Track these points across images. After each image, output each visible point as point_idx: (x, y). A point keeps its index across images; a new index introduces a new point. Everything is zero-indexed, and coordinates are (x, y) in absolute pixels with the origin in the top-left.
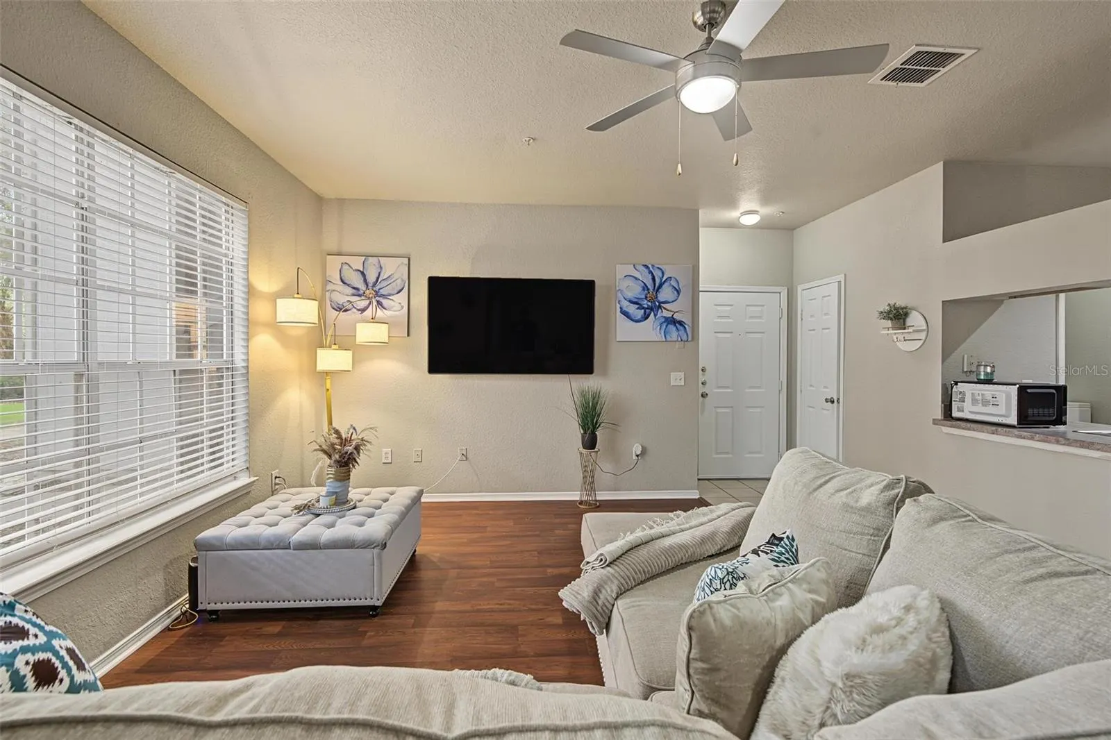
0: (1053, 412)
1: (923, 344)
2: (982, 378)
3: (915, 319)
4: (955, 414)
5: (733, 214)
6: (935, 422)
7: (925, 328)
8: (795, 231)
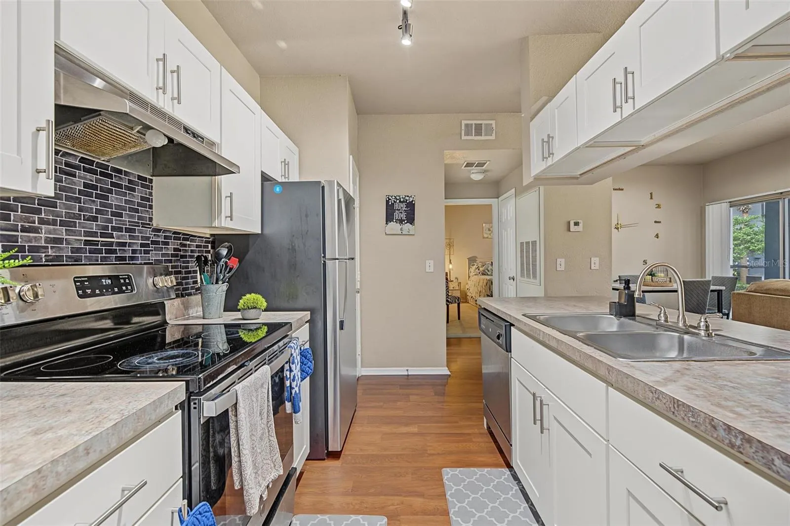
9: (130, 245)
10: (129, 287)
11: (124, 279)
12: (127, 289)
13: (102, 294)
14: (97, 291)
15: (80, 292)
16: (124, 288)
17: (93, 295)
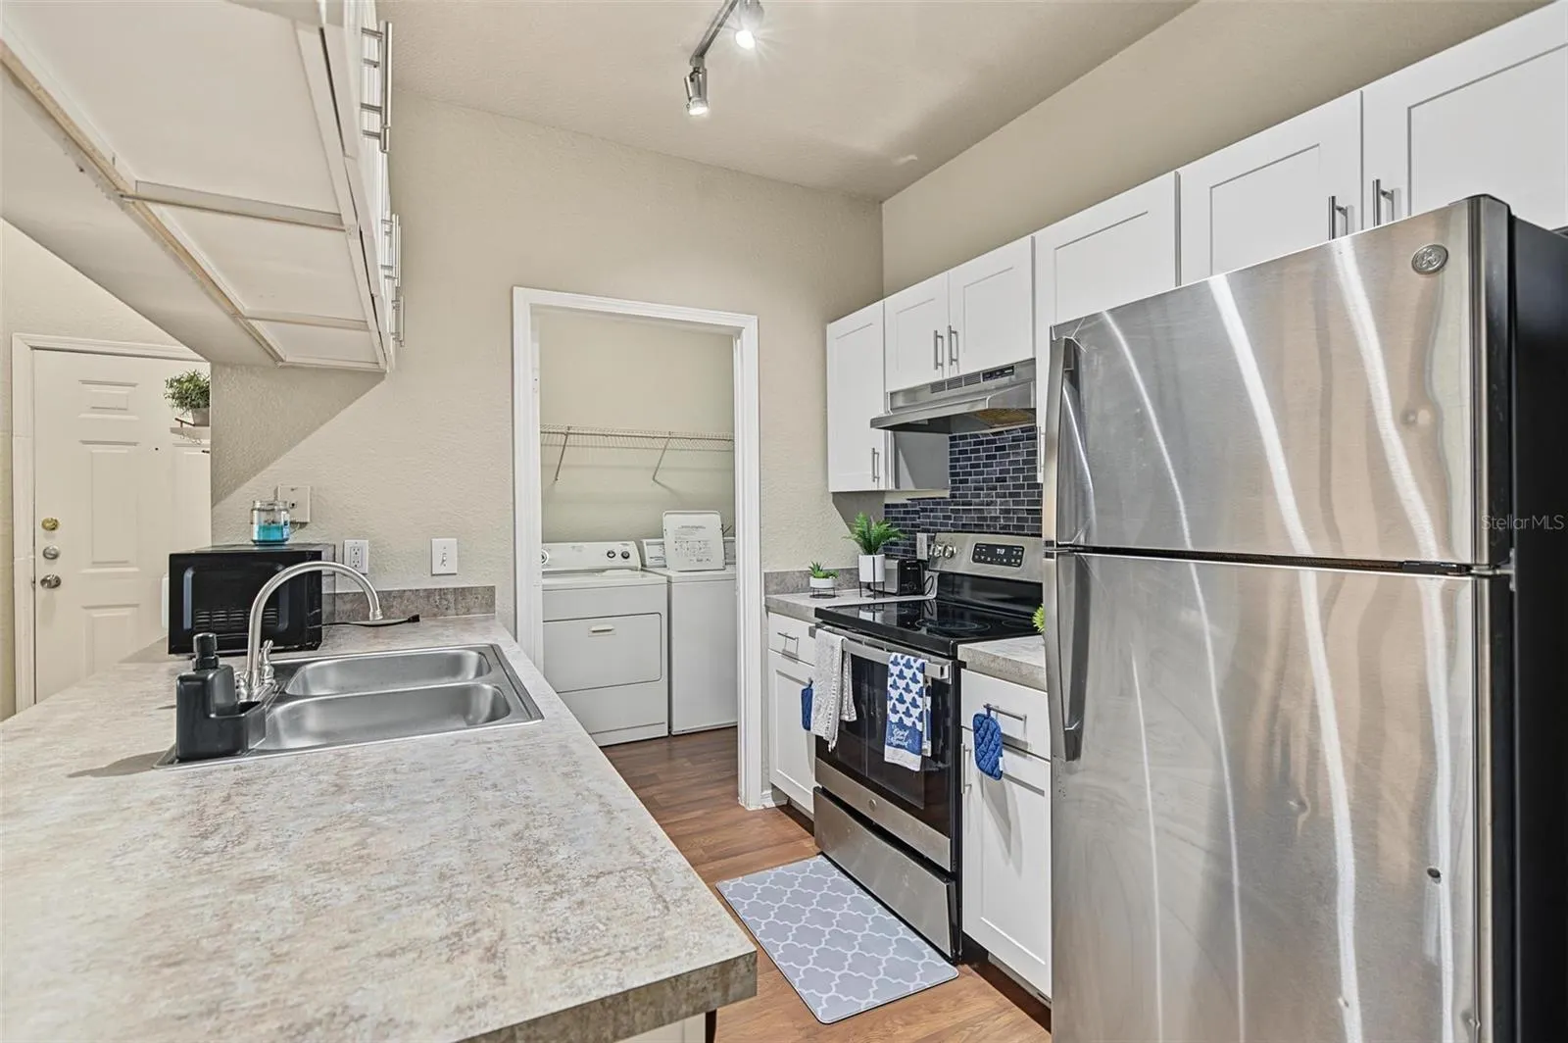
0: (275, 616)
9: (1015, 511)
10: (1019, 561)
11: (1018, 551)
12: (1016, 562)
13: (991, 563)
14: (989, 559)
15: (977, 557)
16: (1013, 561)
17: (985, 561)
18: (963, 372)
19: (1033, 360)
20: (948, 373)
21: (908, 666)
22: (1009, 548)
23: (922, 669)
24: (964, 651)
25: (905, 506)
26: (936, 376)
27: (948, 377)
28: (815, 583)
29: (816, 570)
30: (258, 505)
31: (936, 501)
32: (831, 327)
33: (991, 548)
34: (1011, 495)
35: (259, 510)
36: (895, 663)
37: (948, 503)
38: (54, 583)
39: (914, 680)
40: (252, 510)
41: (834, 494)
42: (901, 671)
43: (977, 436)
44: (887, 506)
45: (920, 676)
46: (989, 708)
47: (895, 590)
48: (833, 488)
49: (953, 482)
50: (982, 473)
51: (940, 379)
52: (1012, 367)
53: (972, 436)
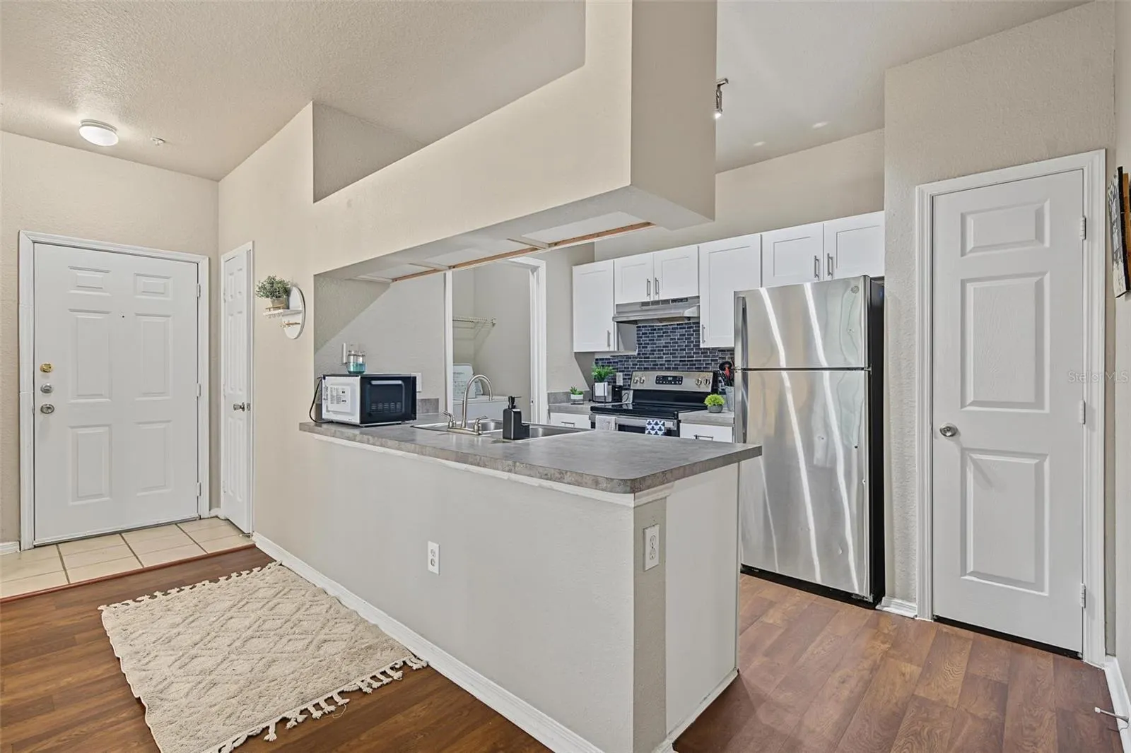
0: (400, 406)
1: (302, 330)
2: (352, 370)
3: (295, 299)
4: (325, 416)
5: (72, 119)
6: (303, 427)
7: (301, 308)
8: (220, 183)
9: (673, 361)
11: (679, 378)
12: (680, 383)
13: (667, 384)
14: (665, 382)
15: (658, 382)
16: (678, 382)
17: (662, 383)
18: (661, 298)
19: (698, 297)
20: (654, 298)
21: (657, 424)
22: (675, 377)
23: (664, 425)
24: (681, 416)
25: (609, 359)
26: (647, 299)
27: (652, 300)
28: (573, 397)
29: (573, 392)
30: (353, 353)
31: (628, 357)
32: (575, 268)
33: (665, 378)
34: (671, 354)
35: (354, 355)
36: (649, 424)
37: (636, 358)
38: (48, 409)
39: (660, 429)
40: (349, 355)
41: (575, 353)
42: (653, 427)
43: (653, 326)
44: (597, 360)
45: (663, 428)
46: (696, 436)
47: (610, 400)
48: (576, 350)
49: (639, 347)
50: (655, 344)
51: (649, 300)
52: (687, 299)
53: (650, 326)
